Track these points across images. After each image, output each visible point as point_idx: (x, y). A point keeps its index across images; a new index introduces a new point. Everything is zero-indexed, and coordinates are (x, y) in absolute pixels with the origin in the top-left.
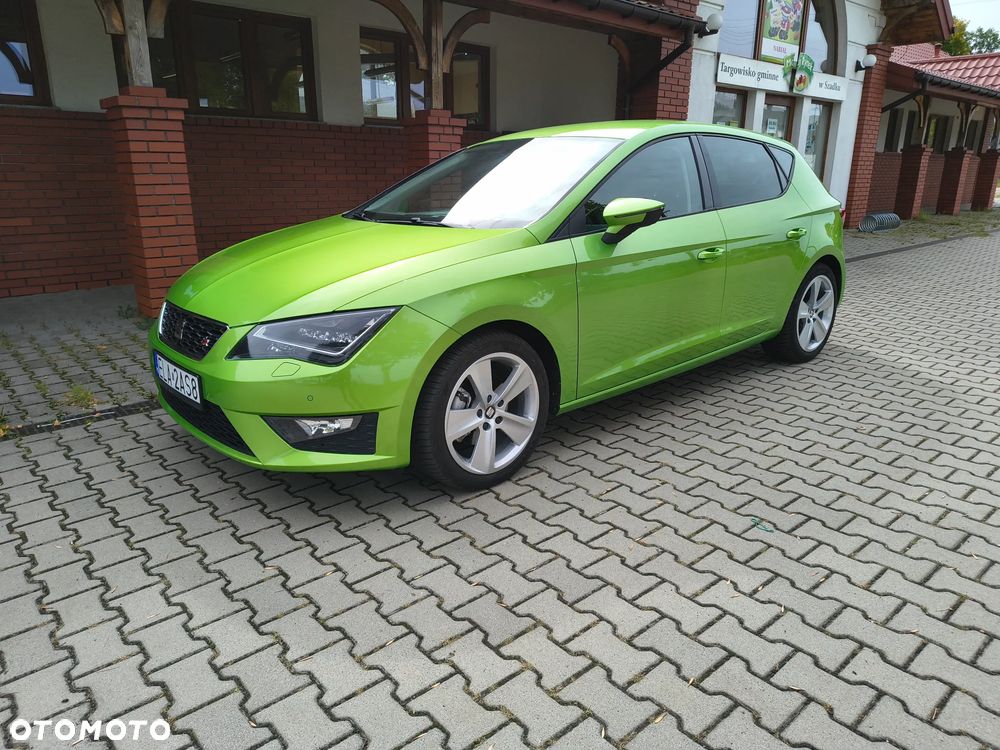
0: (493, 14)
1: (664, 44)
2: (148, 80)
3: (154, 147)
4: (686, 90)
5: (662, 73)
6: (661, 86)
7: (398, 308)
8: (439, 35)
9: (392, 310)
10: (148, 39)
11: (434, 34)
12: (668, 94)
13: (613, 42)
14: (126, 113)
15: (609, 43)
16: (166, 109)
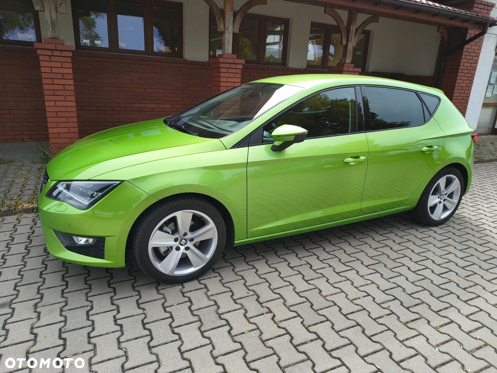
0: (380, 17)
1: (469, 31)
2: (230, 51)
3: (229, 80)
4: (478, 55)
5: (465, 46)
6: (464, 53)
7: (122, 181)
8: (353, 28)
9: (118, 182)
10: (233, 33)
11: (351, 28)
12: (467, 57)
13: (440, 30)
14: (221, 65)
15: (438, 31)
16: (236, 64)
